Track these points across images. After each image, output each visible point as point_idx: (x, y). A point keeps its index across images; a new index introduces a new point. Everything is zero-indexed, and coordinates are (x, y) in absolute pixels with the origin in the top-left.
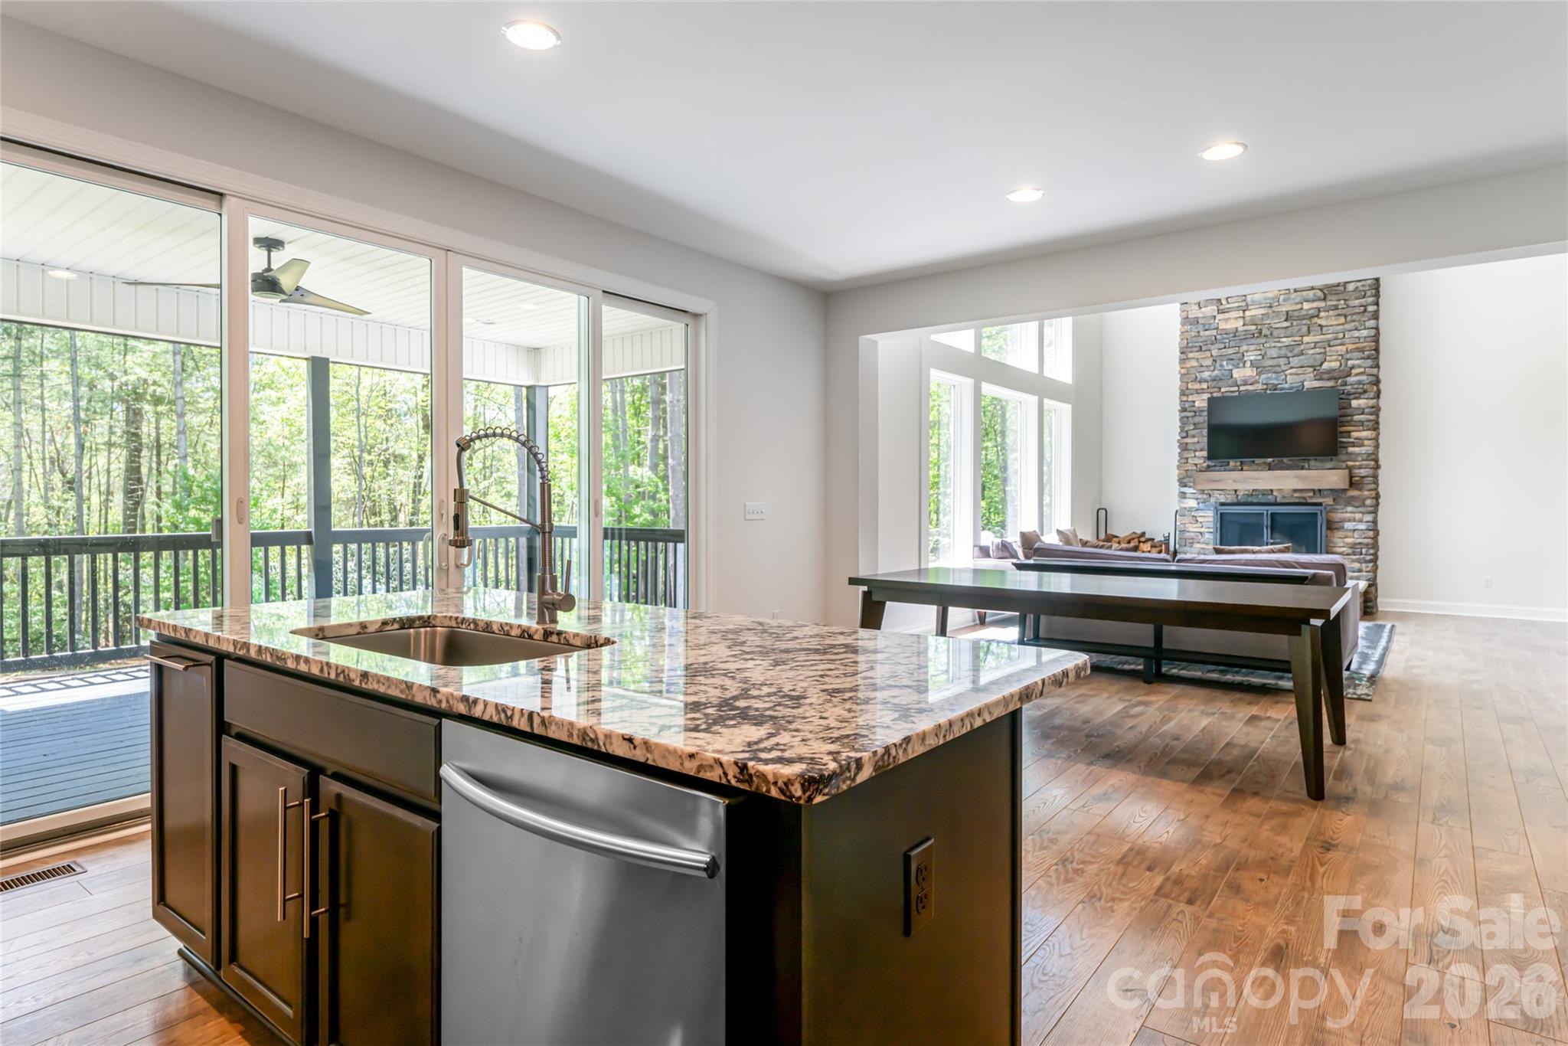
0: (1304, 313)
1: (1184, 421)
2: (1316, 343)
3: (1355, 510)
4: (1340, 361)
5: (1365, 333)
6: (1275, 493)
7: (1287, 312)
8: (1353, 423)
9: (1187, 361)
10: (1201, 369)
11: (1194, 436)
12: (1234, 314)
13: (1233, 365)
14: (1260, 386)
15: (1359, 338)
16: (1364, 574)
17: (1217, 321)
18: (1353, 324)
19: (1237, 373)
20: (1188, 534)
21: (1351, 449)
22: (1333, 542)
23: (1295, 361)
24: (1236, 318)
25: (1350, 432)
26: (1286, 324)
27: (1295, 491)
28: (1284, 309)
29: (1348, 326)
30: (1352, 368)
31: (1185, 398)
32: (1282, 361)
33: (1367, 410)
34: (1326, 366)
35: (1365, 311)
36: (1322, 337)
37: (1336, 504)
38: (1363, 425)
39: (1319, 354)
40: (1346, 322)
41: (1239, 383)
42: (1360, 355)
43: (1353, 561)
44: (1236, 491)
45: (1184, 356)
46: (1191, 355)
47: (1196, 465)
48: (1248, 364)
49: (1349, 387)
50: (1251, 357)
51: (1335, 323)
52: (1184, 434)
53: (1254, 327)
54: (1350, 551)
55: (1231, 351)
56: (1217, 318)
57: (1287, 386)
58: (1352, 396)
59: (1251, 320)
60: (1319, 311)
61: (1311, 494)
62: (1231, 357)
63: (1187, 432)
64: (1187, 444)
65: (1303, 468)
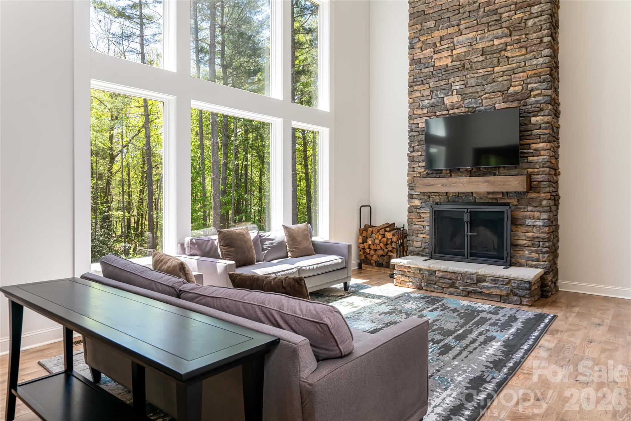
0: (495, 48)
1: (412, 139)
2: (504, 72)
3: (534, 209)
4: (522, 85)
5: (541, 60)
6: (474, 195)
7: (483, 48)
8: (532, 137)
9: (413, 93)
10: (423, 98)
11: (418, 151)
12: (445, 54)
13: (444, 94)
14: (463, 110)
15: (536, 65)
16: (542, 263)
17: (433, 60)
18: (532, 54)
19: (447, 100)
20: (414, 226)
21: (531, 159)
22: (518, 236)
23: (488, 88)
24: (447, 57)
25: (530, 144)
26: (482, 58)
27: (489, 193)
28: (480, 46)
29: (528, 56)
30: (532, 90)
31: (412, 122)
32: (479, 89)
33: (543, 125)
34: (511, 90)
35: (541, 42)
36: (509, 66)
37: (520, 204)
38: (540, 138)
39: (506, 80)
40: (527, 53)
41: (449, 107)
42: (537, 79)
43: (533, 252)
44: (447, 193)
45: (411, 89)
46: (416, 88)
47: (420, 173)
48: (455, 93)
49: (529, 107)
50: (457, 86)
51: (517, 54)
52: (412, 149)
53: (459, 63)
54: (530, 244)
55: (442, 83)
56: (434, 58)
57: (483, 108)
58: (532, 114)
59: (457, 57)
60: (506, 46)
61: (501, 196)
62: (442, 87)
63: (413, 147)
64: (413, 156)
65: (495, 175)
